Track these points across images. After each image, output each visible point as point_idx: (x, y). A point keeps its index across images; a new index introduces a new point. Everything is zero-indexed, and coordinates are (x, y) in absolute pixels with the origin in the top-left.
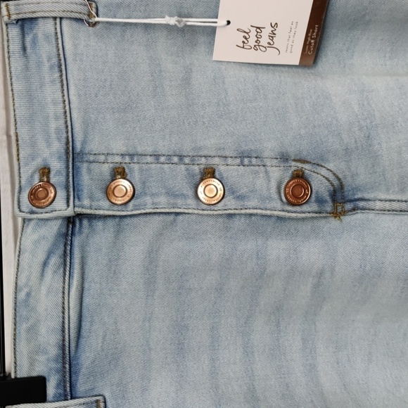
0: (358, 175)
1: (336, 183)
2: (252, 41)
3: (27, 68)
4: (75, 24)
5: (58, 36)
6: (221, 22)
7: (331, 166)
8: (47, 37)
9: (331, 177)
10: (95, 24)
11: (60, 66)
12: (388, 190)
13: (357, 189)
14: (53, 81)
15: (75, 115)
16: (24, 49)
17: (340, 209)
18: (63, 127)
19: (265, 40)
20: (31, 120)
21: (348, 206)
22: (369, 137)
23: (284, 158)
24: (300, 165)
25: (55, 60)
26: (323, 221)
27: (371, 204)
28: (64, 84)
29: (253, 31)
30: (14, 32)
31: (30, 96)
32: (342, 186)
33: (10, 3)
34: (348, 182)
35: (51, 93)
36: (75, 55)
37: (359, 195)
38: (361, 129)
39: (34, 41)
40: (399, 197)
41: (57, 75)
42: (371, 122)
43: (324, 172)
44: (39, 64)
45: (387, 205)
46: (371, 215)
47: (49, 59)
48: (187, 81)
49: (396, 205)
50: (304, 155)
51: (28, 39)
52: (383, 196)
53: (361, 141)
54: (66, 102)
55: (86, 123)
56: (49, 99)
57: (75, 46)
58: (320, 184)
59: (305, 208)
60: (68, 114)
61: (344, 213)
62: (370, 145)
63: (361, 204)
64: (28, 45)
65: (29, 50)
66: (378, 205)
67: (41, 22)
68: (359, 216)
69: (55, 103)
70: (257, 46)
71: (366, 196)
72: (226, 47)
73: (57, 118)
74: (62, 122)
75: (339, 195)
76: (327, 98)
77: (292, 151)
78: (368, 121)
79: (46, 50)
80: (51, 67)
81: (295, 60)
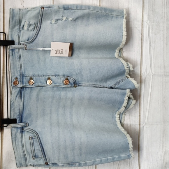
0: (79, 79)
1: (74, 80)
2: (58, 52)
3: (13, 58)
4: (23, 50)
5: (19, 52)
6: (51, 49)
7: (73, 77)
8: (17, 52)
9: (73, 79)
10: (26, 50)
11: (19, 58)
12: (85, 82)
13: (79, 82)
14: (18, 61)
15: (22, 67)
16: (12, 55)
17: (75, 86)
18: (20, 70)
19: (61, 52)
20: (14, 68)
21: (77, 85)
22: (81, 71)
23: (64, 76)
24: (67, 77)
25: (18, 57)
26: (72, 88)
27: (82, 85)
28: (20, 61)
29: (58, 51)
30: (11, 51)
31: (14, 64)
32: (76, 81)
33: (10, 46)
34: (77, 80)
35: (18, 63)
36: (23, 56)
37: (79, 83)
38: (79, 70)
39: (15, 53)
40: (87, 83)
41: (19, 60)
42: (82, 69)
43: (72, 78)
44: (15, 58)
45: (85, 85)
46: (82, 87)
47: (17, 56)
48: (45, 60)
49: (87, 85)
50: (68, 75)
51: (13, 53)
52: (84, 83)
53: (79, 72)
54: (21, 65)
55: (25, 69)
56: (17, 64)
57: (23, 54)
58: (71, 81)
59: (68, 85)
60: (21, 67)
61: (76, 86)
62: (81, 73)
63: (80, 85)
64: (13, 54)
65: (13, 55)
66: (83, 85)
67: (16, 50)
68: (80, 87)
69: (18, 65)
70: (59, 53)
71: (81, 83)
72: (53, 54)
73: (19, 68)
74: (20, 69)
75: (75, 83)
76: (73, 64)
77: (65, 74)
79: (17, 55)
80: (18, 58)
81: (67, 56)
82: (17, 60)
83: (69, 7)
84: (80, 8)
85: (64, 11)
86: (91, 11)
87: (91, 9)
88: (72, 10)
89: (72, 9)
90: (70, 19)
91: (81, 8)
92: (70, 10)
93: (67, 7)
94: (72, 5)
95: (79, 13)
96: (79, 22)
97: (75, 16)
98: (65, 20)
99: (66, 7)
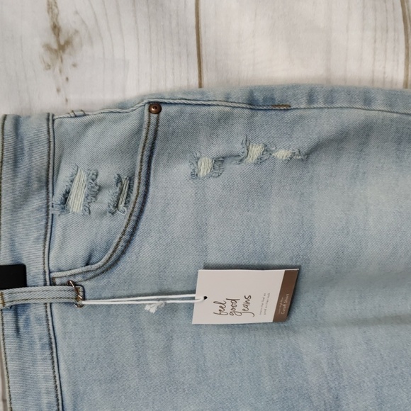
3: (20, 347)
4: (65, 307)
5: (49, 318)
8: (38, 319)
10: (82, 306)
11: (51, 343)
14: (44, 359)
15: (64, 389)
16: (18, 330)
18: (54, 400)
19: (240, 307)
20: (24, 395)
22: (337, 398)
25: (46, 340)
28: (55, 361)
30: (8, 316)
31: (23, 374)
33: (5, 291)
35: (43, 370)
36: (65, 333)
39: (27, 321)
41: (49, 353)
42: (339, 383)
44: (32, 343)
47: (41, 339)
51: (21, 320)
53: (329, 402)
54: (57, 377)
55: (75, 395)
56: (41, 376)
57: (64, 325)
60: (58, 390)
62: (339, 406)
64: (21, 325)
65: (22, 330)
67: (32, 308)
69: (46, 379)
70: (233, 312)
73: (48, 393)
74: (53, 396)
76: (299, 358)
78: (337, 383)
79: (37, 331)
80: (43, 346)
82: (41, 354)
83: (273, 99)
84: (326, 102)
85: (252, 116)
86: (378, 113)
87: (379, 104)
88: (289, 113)
89: (288, 108)
90: (282, 154)
91: (332, 102)
92: (279, 113)
93: (265, 100)
94: (288, 88)
95: (325, 123)
96: (322, 167)
97: (303, 140)
98: (260, 161)
99: (259, 96)
